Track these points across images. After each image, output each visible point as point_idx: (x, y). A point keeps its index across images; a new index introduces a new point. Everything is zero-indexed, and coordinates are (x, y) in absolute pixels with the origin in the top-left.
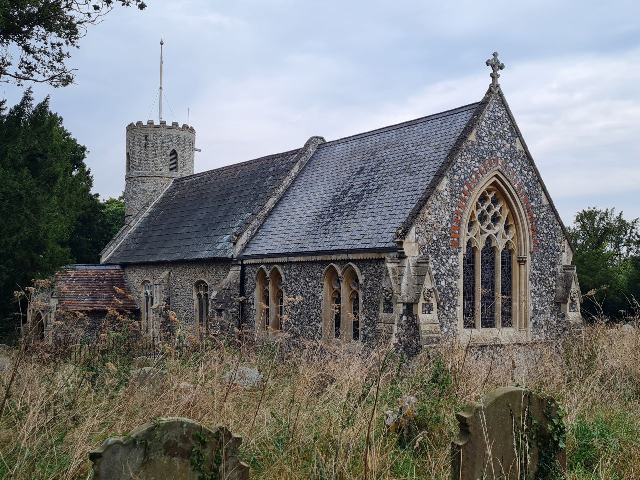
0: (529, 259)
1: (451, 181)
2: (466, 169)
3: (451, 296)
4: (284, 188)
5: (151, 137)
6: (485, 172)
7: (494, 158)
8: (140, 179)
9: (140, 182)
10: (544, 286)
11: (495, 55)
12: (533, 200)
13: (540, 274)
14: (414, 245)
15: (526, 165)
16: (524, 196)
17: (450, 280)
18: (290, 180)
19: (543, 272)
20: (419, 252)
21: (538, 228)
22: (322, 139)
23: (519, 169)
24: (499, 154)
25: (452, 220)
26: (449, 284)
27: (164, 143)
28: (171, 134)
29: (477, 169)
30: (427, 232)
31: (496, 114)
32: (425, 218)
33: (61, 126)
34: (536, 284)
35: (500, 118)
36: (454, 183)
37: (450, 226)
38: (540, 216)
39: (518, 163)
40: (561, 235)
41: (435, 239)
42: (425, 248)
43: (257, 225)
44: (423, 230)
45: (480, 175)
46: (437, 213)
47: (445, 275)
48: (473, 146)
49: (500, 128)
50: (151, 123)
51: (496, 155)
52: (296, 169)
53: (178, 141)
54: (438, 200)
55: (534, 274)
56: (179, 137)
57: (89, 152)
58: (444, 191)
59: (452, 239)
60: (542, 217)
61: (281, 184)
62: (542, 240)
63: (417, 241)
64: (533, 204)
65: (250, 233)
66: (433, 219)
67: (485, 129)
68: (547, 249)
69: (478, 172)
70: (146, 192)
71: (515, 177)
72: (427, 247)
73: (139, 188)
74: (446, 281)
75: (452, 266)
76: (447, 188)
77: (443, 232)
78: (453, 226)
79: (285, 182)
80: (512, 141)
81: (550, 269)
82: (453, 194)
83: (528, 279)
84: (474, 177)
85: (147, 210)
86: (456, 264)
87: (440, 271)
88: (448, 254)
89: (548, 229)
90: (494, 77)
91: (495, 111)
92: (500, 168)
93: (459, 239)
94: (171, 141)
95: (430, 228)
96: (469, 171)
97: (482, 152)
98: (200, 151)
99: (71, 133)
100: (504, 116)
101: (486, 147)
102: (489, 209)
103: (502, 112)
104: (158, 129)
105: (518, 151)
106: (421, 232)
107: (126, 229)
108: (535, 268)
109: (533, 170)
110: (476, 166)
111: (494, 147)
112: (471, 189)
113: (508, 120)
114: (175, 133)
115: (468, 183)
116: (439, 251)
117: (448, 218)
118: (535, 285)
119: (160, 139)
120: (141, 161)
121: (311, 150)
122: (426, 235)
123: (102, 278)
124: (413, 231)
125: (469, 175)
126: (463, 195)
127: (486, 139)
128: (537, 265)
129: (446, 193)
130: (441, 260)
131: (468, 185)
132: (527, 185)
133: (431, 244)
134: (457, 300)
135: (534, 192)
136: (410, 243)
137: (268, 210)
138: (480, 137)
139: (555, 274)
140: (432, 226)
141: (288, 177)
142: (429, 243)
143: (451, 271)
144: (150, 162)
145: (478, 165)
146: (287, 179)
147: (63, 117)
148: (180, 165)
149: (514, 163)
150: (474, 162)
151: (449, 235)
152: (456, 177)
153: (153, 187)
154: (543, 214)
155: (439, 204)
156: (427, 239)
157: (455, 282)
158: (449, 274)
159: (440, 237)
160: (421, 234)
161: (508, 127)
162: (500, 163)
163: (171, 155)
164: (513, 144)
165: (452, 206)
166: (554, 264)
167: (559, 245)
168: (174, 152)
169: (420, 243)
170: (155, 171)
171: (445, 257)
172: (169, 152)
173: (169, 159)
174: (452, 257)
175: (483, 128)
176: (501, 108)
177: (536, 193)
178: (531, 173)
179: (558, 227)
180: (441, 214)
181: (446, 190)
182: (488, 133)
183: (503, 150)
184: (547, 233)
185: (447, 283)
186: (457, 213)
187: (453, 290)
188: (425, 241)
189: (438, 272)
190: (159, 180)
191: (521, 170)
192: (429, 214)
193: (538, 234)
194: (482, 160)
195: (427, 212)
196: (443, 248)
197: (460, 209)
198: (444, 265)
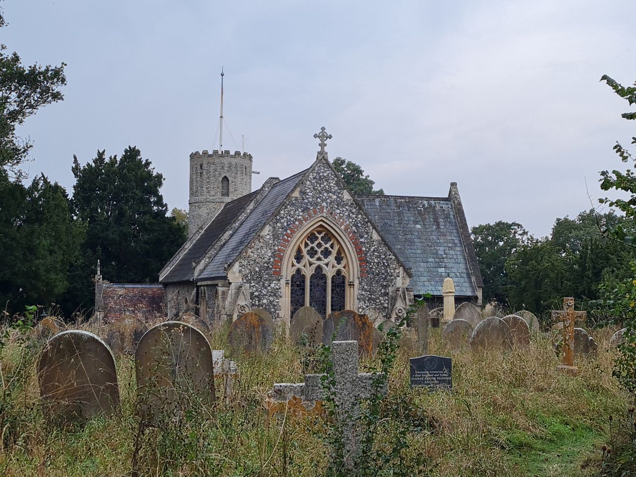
0: (356, 283)
1: (274, 228)
2: (288, 218)
3: (273, 310)
4: (239, 222)
5: (205, 166)
6: (309, 218)
7: (319, 207)
8: (196, 204)
9: (197, 207)
10: (374, 303)
11: (323, 129)
12: (362, 237)
13: (369, 294)
14: (237, 275)
15: (354, 210)
16: (351, 234)
17: (271, 299)
18: (245, 215)
19: (372, 292)
20: (242, 279)
21: (368, 259)
22: (277, 178)
23: (346, 214)
24: (324, 204)
25: (274, 256)
26: (271, 302)
27: (216, 170)
28: (222, 161)
29: (300, 217)
30: (249, 265)
31: (321, 174)
32: (248, 255)
33: (139, 157)
34: (365, 302)
35: (325, 177)
36: (277, 229)
37: (272, 260)
38: (370, 249)
39: (345, 209)
40: (395, 263)
41: (257, 269)
42: (247, 276)
43: (213, 253)
44: (246, 264)
45: (304, 222)
46: (259, 251)
47: (267, 295)
48: (296, 200)
49: (325, 184)
50: (205, 153)
51: (321, 205)
52: (251, 206)
53: (229, 168)
54: (260, 242)
55: (362, 295)
56: (230, 163)
57: (165, 179)
58: (266, 236)
59: (274, 270)
60: (372, 250)
61: (237, 219)
62: (372, 268)
63: (240, 271)
64: (362, 240)
65: (207, 260)
66: (256, 256)
67: (309, 187)
68: (378, 275)
69: (302, 219)
70: (200, 216)
71: (341, 220)
72: (249, 276)
73: (196, 213)
74: (267, 299)
75: (274, 289)
76: (269, 233)
77: (266, 265)
78: (274, 260)
79: (240, 218)
80: (339, 193)
81: (380, 290)
82: (275, 236)
83: (356, 298)
84: (297, 223)
85: (200, 233)
86: (277, 287)
87: (262, 292)
88: (270, 280)
89: (379, 259)
90: (323, 145)
91: (319, 172)
92: (324, 215)
93: (280, 269)
94: (223, 168)
95: (253, 262)
96: (292, 219)
97: (306, 204)
98: (259, 173)
99: (151, 162)
100: (330, 175)
101: (311, 200)
102: (319, 245)
103: (328, 172)
104: (210, 158)
105: (345, 200)
106: (243, 265)
107: (181, 251)
108: (363, 289)
109: (363, 214)
110: (300, 214)
111: (319, 199)
112: (293, 232)
113: (335, 177)
114: (226, 161)
115: (290, 228)
116: (261, 278)
117: (270, 254)
118: (363, 303)
119: (213, 167)
120: (197, 188)
121: (266, 189)
122: (249, 267)
123: (145, 295)
124: (237, 265)
125: (292, 222)
126: (285, 237)
127: (310, 194)
128: (366, 287)
129: (268, 237)
130: (263, 284)
131: (291, 229)
132: (356, 226)
133: (253, 274)
134: (278, 313)
135: (363, 230)
136: (234, 273)
137: (224, 241)
138: (303, 193)
139: (386, 294)
140: (255, 261)
141: (243, 214)
142: (251, 273)
143: (273, 293)
144: (204, 189)
145: (301, 214)
146: (242, 215)
147: (140, 150)
148: (231, 189)
149: (341, 209)
150: (297, 212)
151: (271, 267)
152: (279, 225)
153: (206, 211)
154: (374, 248)
155: (261, 244)
156: (250, 270)
157: (277, 300)
158: (271, 295)
159: (262, 268)
160: (243, 267)
161: (334, 182)
162: (325, 211)
163: (222, 181)
164: (340, 195)
165: (274, 246)
166: (386, 287)
167: (392, 271)
168: (225, 178)
169: (243, 273)
170: (208, 197)
171: (267, 282)
172: (220, 179)
173: (220, 185)
174: (274, 282)
175: (307, 186)
176: (325, 169)
177: (366, 231)
178: (360, 216)
179: (390, 257)
180: (263, 252)
181: (268, 234)
182: (312, 189)
183: (328, 201)
184: (378, 262)
185: (269, 301)
186: (279, 250)
187: (274, 306)
188: (248, 271)
189: (260, 293)
190: (212, 205)
191: (349, 215)
192: (252, 252)
193: (367, 263)
194: (305, 210)
195: (250, 250)
196: (265, 276)
197: (282, 248)
198: (266, 288)
